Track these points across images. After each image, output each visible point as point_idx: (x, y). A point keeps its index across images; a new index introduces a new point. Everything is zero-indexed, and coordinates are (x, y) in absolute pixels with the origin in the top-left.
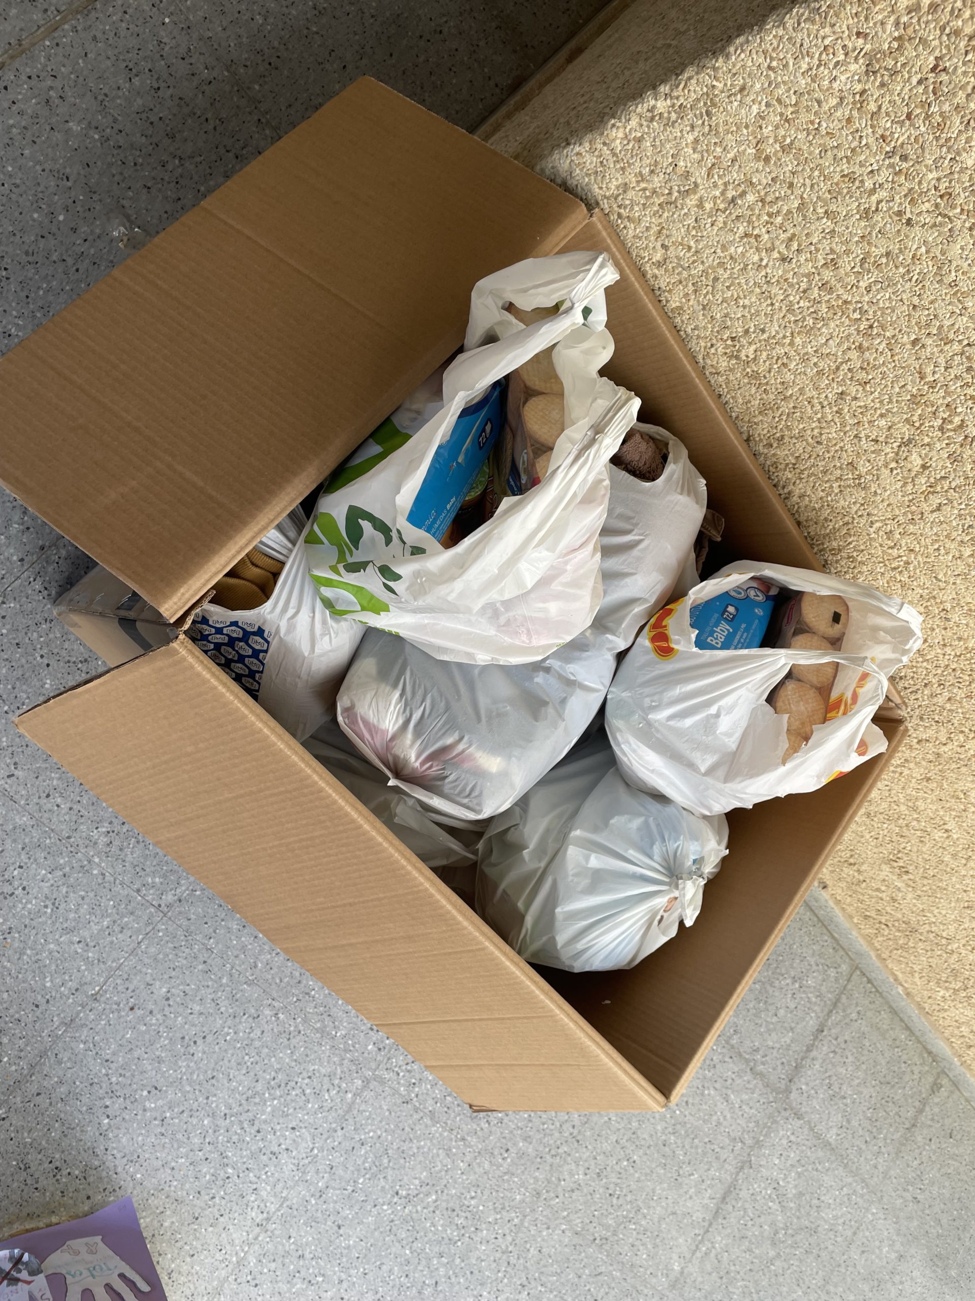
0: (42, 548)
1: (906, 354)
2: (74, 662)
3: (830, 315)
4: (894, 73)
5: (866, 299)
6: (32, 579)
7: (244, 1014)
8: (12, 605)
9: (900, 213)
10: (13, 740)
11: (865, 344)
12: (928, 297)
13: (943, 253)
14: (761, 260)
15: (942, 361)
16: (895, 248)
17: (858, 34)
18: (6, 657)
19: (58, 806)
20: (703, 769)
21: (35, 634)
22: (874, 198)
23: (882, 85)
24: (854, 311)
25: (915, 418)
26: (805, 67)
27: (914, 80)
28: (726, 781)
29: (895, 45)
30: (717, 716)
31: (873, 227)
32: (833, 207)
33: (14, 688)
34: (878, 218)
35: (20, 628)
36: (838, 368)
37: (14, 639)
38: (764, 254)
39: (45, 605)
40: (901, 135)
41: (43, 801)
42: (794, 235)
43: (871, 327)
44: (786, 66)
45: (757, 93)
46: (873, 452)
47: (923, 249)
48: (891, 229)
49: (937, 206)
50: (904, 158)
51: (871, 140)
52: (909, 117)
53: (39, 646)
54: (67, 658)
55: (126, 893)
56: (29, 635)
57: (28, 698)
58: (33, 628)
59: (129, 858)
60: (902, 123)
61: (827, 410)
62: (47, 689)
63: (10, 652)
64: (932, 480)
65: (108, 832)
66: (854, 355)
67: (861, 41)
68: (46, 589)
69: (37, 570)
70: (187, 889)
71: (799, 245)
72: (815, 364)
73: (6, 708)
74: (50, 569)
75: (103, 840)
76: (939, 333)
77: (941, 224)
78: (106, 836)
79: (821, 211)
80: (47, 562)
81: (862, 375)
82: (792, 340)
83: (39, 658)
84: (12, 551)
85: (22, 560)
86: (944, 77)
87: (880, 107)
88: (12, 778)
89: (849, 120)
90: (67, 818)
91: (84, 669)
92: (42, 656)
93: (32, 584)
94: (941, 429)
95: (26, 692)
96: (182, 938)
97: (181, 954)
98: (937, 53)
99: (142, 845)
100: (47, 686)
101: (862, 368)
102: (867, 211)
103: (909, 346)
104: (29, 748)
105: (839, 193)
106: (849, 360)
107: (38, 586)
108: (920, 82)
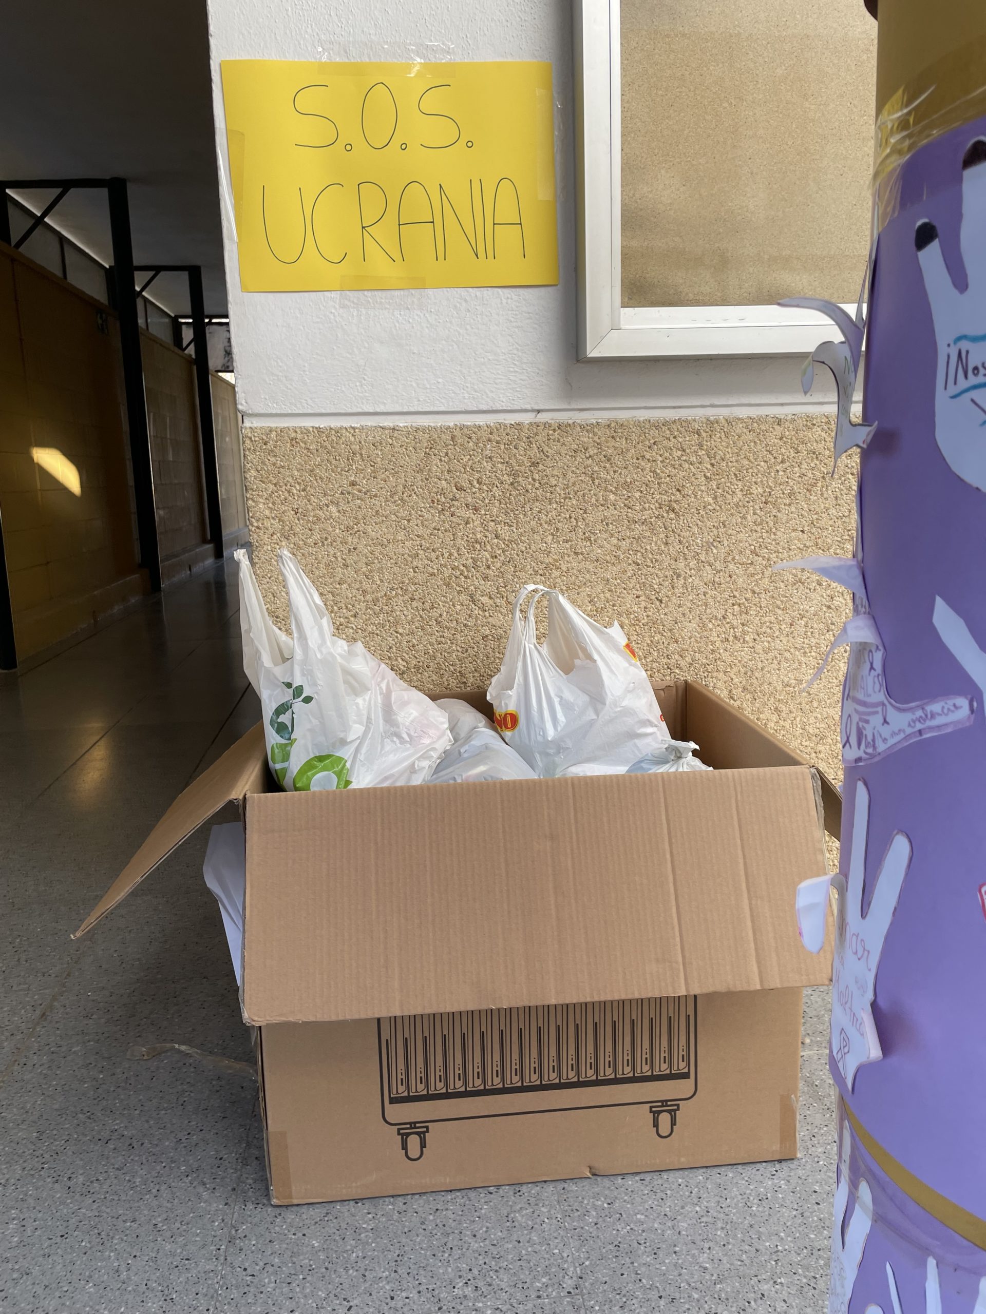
0: (234, 1189)
1: (420, 578)
2: (320, 1220)
3: (390, 606)
4: (291, 529)
5: (386, 584)
6: (243, 1207)
7: (749, 1303)
8: (244, 1227)
9: (350, 551)
10: (327, 1289)
11: (410, 595)
12: (392, 554)
13: (373, 540)
14: (352, 628)
15: (426, 562)
16: (364, 560)
17: (272, 536)
18: (269, 1253)
19: (407, 1298)
20: (594, 717)
21: (277, 1228)
22: (339, 559)
23: (294, 535)
24: (391, 592)
25: (458, 588)
26: (275, 563)
27: (297, 522)
28: (605, 704)
29: (281, 523)
30: (561, 698)
31: (352, 565)
32: (338, 579)
33: (294, 1263)
34: (348, 561)
35: (263, 1233)
36: (421, 617)
37: (265, 1241)
38: (350, 625)
39: (267, 1211)
40: (316, 536)
41: (392, 1304)
42: (345, 605)
43: (402, 589)
44: (272, 571)
45: (278, 589)
46: (476, 621)
47: (369, 548)
48: (355, 558)
49: (351, 534)
50: (326, 539)
51: (314, 549)
52: (310, 530)
53: (286, 1232)
54: (313, 1222)
55: (531, 1305)
56: (273, 1231)
57: (311, 1260)
58: (271, 1226)
59: (503, 1285)
60: (312, 534)
61: (446, 635)
62: (319, 1246)
63: (270, 1249)
64: (498, 595)
65: (466, 1283)
66: (415, 604)
67: (275, 536)
68: (258, 1204)
69: (242, 1200)
70: (575, 1268)
71: (350, 604)
72: (416, 628)
73: (301, 1277)
74: (250, 1194)
75: (469, 1291)
76: (411, 557)
77: (359, 535)
78: (467, 1286)
79: (338, 586)
80: (245, 1193)
81: (427, 605)
82: (400, 634)
83: (293, 1237)
84: (215, 1205)
85: (226, 1204)
86: (300, 510)
87: (303, 540)
88: (352, 1309)
89: (303, 555)
90: (423, 1299)
91: (331, 1218)
92: (294, 1234)
93: (246, 1208)
94: (466, 577)
95: (305, 1259)
96: (618, 1297)
97: (633, 1307)
98: (290, 509)
99: (502, 1271)
100: (316, 1245)
101: (423, 604)
102: (344, 565)
103: (416, 574)
104: (344, 1284)
105: (332, 573)
106: (417, 608)
107: (250, 1206)
108: (298, 520)
